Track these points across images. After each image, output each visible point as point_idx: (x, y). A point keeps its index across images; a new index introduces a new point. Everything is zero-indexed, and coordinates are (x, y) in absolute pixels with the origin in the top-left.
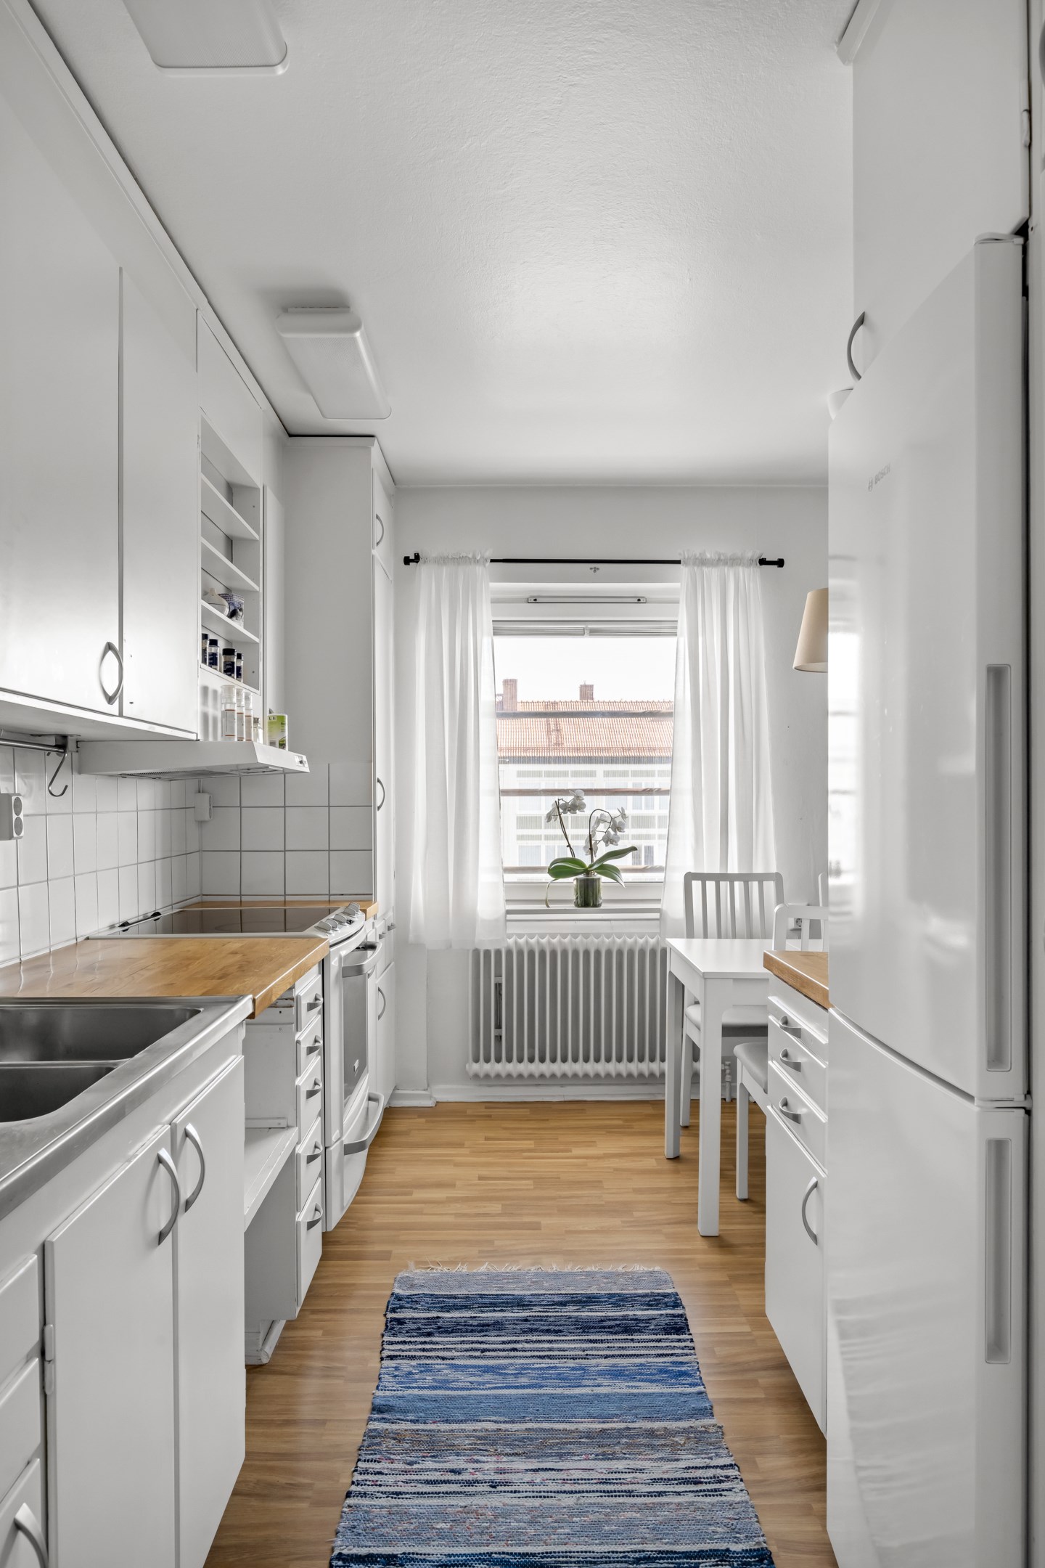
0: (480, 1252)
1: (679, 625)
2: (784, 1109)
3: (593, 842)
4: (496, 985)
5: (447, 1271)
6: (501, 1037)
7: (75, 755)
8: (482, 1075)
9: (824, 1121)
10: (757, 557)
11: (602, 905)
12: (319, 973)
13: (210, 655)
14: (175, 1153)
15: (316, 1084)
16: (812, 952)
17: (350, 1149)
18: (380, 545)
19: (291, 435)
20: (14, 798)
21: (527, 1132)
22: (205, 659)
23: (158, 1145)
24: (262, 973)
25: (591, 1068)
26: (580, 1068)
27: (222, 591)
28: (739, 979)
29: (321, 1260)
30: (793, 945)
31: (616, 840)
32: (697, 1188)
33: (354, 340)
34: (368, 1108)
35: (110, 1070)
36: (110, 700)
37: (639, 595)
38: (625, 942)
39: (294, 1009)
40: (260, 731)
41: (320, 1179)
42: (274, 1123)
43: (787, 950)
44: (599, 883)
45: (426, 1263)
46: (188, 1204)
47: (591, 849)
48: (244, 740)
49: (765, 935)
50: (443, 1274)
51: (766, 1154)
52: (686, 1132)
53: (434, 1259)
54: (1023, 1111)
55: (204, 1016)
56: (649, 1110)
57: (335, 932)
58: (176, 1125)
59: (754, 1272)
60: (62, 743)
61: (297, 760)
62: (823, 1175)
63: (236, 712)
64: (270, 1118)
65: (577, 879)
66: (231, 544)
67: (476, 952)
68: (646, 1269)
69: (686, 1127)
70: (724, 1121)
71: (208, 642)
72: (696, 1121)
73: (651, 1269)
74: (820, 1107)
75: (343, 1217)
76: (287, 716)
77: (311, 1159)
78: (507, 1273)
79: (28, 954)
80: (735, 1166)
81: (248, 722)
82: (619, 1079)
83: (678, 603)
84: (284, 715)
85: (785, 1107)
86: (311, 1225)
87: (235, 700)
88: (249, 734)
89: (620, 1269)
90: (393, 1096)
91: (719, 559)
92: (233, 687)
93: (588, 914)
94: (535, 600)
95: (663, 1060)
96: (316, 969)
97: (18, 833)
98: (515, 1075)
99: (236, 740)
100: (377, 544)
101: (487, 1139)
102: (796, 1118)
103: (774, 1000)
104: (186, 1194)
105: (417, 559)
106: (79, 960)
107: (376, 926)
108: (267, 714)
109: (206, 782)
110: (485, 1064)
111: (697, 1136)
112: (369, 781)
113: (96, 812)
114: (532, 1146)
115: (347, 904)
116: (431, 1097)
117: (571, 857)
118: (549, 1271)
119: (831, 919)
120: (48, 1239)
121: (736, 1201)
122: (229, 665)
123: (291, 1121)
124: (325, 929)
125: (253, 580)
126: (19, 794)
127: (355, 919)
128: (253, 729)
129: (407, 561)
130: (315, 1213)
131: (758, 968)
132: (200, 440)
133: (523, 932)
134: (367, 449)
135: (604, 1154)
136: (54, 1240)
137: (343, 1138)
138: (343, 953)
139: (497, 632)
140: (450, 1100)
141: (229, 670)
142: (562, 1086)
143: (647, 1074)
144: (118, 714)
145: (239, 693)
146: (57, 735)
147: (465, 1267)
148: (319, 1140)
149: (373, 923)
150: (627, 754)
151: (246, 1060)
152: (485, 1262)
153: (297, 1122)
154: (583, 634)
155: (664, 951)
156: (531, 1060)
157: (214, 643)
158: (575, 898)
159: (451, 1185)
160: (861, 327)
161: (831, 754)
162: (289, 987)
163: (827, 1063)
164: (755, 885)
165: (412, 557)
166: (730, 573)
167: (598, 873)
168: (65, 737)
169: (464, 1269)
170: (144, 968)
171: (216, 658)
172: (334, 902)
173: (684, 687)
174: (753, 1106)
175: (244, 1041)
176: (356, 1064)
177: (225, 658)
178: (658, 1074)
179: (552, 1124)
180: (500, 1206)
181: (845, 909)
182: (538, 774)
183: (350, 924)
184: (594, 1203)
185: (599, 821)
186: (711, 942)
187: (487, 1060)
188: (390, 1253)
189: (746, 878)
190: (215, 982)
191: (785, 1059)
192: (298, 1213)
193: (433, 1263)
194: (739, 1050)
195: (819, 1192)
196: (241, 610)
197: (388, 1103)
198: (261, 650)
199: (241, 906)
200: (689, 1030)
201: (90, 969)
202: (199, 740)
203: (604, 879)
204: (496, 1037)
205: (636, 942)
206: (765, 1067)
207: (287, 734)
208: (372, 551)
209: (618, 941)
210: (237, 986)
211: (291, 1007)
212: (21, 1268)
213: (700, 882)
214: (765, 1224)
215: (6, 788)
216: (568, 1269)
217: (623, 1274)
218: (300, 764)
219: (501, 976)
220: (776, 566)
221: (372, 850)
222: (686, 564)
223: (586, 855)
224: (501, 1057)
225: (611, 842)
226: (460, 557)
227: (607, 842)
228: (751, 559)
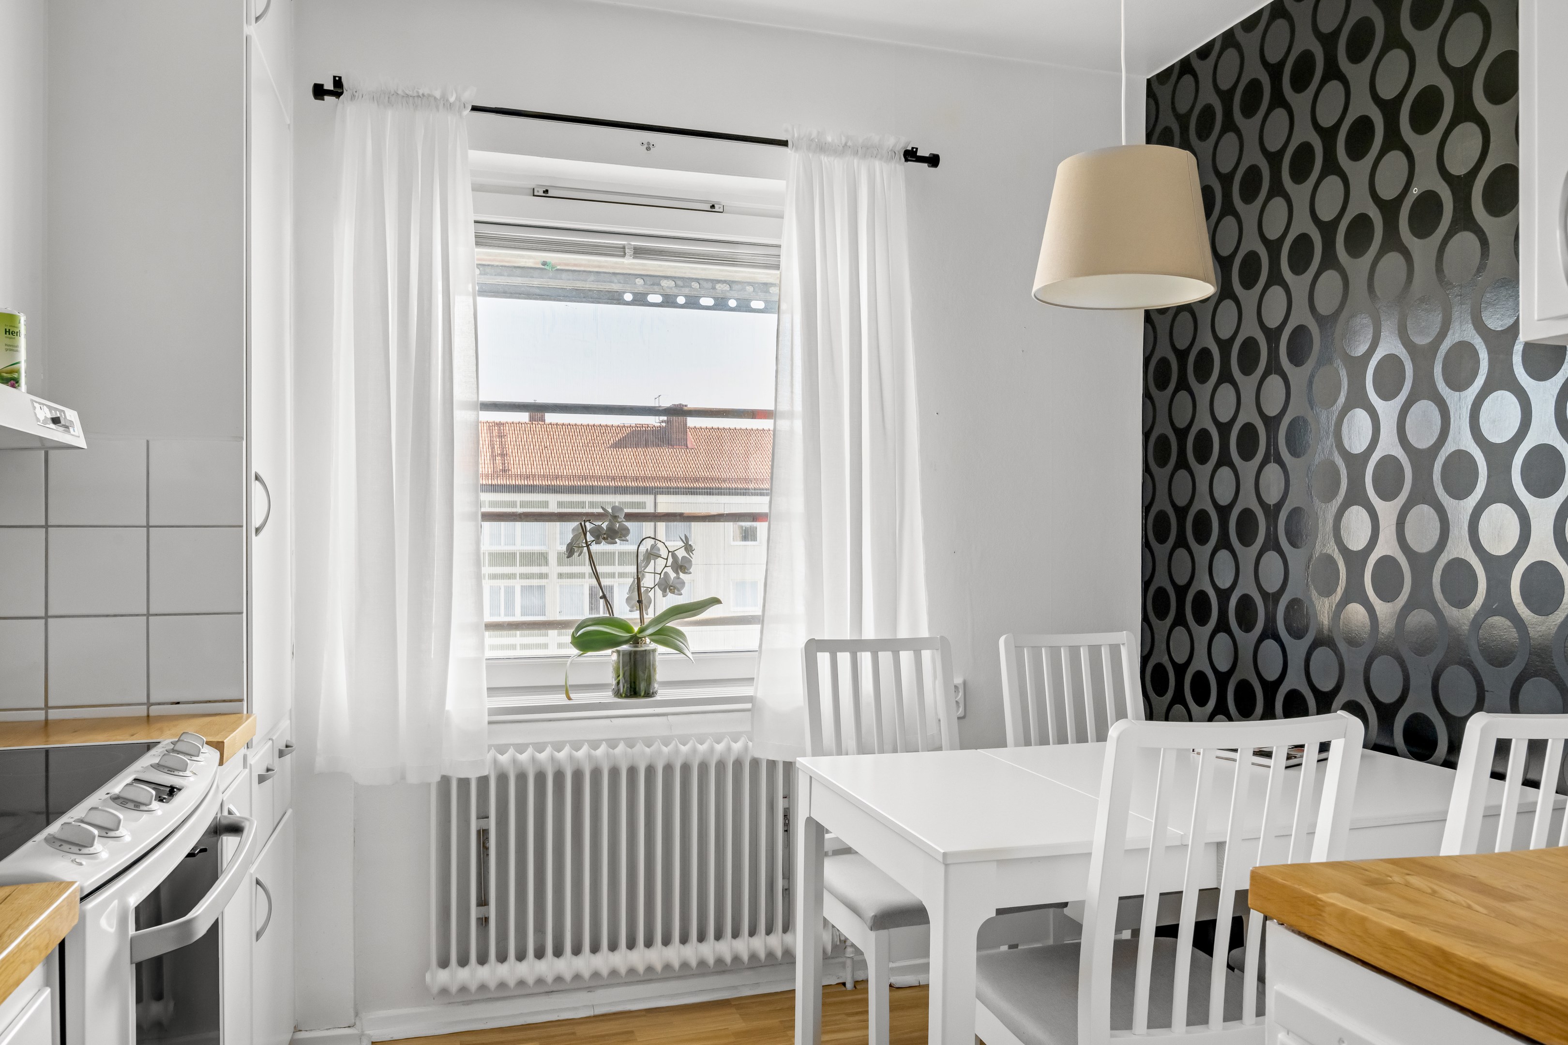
3: (643, 590)
4: (478, 832)
6: (487, 920)
8: (454, 989)
10: (900, 148)
11: (659, 693)
12: (47, 983)
18: (261, 22)
25: (640, 958)
26: (621, 960)
31: (678, 586)
37: (714, 199)
38: (694, 750)
44: (653, 655)
47: (640, 602)
61: (44, 413)
65: (618, 652)
67: (445, 781)
76: (23, 319)
91: (845, 145)
93: (637, 707)
94: (546, 191)
95: (752, 934)
98: (512, 983)
100: (257, 19)
105: (338, 88)
107: (252, 761)
110: (460, 970)
112: (237, 474)
117: (609, 615)
127: (191, 777)
129: (319, 92)
133: (526, 742)
140: (396, 1038)
142: (588, 989)
149: (245, 758)
154: (623, 256)
158: (614, 682)
164: (907, 655)
165: (329, 86)
166: (862, 168)
167: (652, 641)
172: (158, 719)
183: (170, 798)
185: (652, 555)
187: (463, 963)
189: (894, 646)
203: (661, 649)
204: (478, 920)
205: (710, 749)
207: (22, 356)
208: (246, 26)
209: (683, 749)
213: (828, 655)
218: (52, 426)
219: (488, 817)
220: (927, 164)
221: (242, 613)
222: (797, 148)
223: (630, 611)
224: (488, 951)
225: (670, 590)
226: (418, 96)
227: (664, 591)
228: (892, 150)
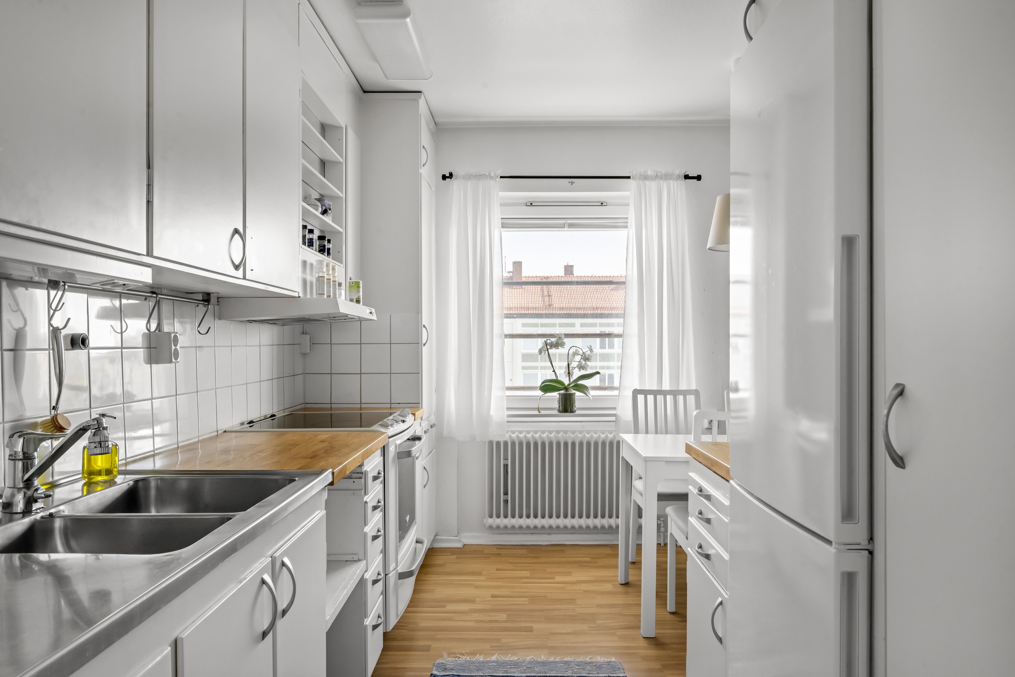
0: (491, 646)
1: (629, 220)
2: (700, 550)
3: (570, 368)
4: (504, 465)
5: (469, 659)
6: (507, 500)
7: (216, 307)
8: (494, 526)
9: (727, 559)
10: (682, 174)
11: (577, 411)
12: (381, 456)
13: (308, 240)
14: (274, 578)
15: (379, 531)
16: (720, 443)
17: (403, 576)
18: (425, 166)
19: (365, 92)
20: (173, 335)
21: (525, 565)
22: (305, 242)
23: (262, 571)
24: (340, 454)
25: (569, 522)
26: (561, 522)
27: (318, 196)
28: (669, 462)
29: (382, 651)
30: (706, 438)
31: (585, 367)
32: (640, 604)
33: (406, 24)
34: (416, 548)
35: (229, 519)
36: (237, 267)
37: (602, 200)
38: (592, 436)
39: (363, 480)
40: (343, 292)
41: (382, 596)
42: (349, 558)
43: (702, 441)
44: (574, 396)
45: (455, 653)
46: (284, 612)
47: (569, 373)
48: (332, 297)
49: (688, 432)
50: (467, 661)
51: (687, 582)
52: (633, 566)
53: (460, 651)
54: (867, 552)
55: (298, 481)
56: (608, 551)
57: (393, 428)
58: (275, 557)
59: (680, 662)
60: (207, 298)
61: (368, 311)
62: (726, 596)
63: (326, 278)
64: (347, 554)
65: (559, 394)
66: (323, 165)
67: (491, 443)
68: (605, 660)
69: (633, 563)
70: (659, 559)
71: (307, 231)
72: (640, 559)
73: (609, 660)
74: (724, 549)
75: (398, 622)
76: (361, 282)
77: (375, 582)
78: (511, 661)
79: (183, 441)
80: (667, 590)
81: (334, 285)
82: (588, 530)
83: (629, 205)
84: (359, 281)
85: (700, 549)
86: (375, 627)
87: (325, 270)
88: (335, 293)
89: (588, 660)
90: (434, 540)
91: (657, 175)
92: (324, 261)
93: (566, 418)
94: (531, 204)
95: (617, 517)
96: (379, 452)
97: (176, 359)
98: (517, 526)
99: (326, 297)
100: (424, 165)
101: (497, 570)
102: (707, 557)
103: (693, 475)
104: (282, 605)
105: (451, 176)
106: (219, 445)
107: (423, 425)
108: (348, 280)
109: (309, 327)
110: (497, 519)
111: (640, 569)
112: (418, 326)
113: (231, 346)
114: (529, 575)
115: (402, 410)
116: (460, 541)
117: (555, 378)
118: (539, 660)
119: (732, 421)
120: (179, 636)
121: (668, 614)
122: (322, 246)
123: (361, 556)
124: (386, 426)
125: (339, 189)
126: (177, 333)
127: (407, 419)
128: (337, 290)
129: (444, 177)
130: (378, 619)
131: (683, 454)
132: (301, 93)
133: (523, 430)
134: (417, 100)
135: (577, 580)
136: (183, 637)
137: (398, 569)
138: (398, 442)
139: (504, 226)
140: (473, 543)
141: (322, 250)
142: (549, 534)
143: (607, 526)
144: (242, 278)
145: (327, 266)
146: (203, 293)
147: (482, 657)
148: (381, 570)
149: (420, 423)
150: (596, 312)
151: (327, 513)
152: (495, 654)
153: (365, 557)
154: (564, 227)
155: (618, 443)
156: (528, 516)
157: (311, 231)
158: (558, 407)
159: (473, 601)
160: (753, 4)
161: (732, 311)
162: (359, 464)
163: (729, 518)
164: (681, 398)
165: (448, 175)
166: (664, 185)
167: (574, 389)
168: (209, 294)
169: (481, 658)
170: (261, 451)
171: (313, 242)
172: (394, 408)
173: (633, 263)
174: (680, 549)
175: (326, 501)
176: (408, 518)
177: (319, 242)
178: (614, 526)
179: (542, 560)
180: (506, 615)
181: (742, 414)
182: (536, 325)
183: (403, 423)
184: (570, 614)
185: (575, 354)
186: (651, 437)
187: (498, 516)
188: (430, 646)
189: (675, 393)
190: (308, 460)
191: (700, 516)
192: (366, 619)
193: (460, 653)
194: (670, 510)
195: (723, 607)
196: (330, 209)
197: (431, 545)
198: (344, 237)
199: (331, 411)
200: (635, 497)
201: (226, 451)
202: (300, 297)
203: (578, 394)
204: (504, 500)
205: (599, 436)
206: (686, 521)
207: (361, 294)
208: (420, 170)
209: (587, 436)
210: (322, 463)
211: (361, 478)
212: (158, 656)
213: (643, 396)
214: (686, 629)
215: (169, 329)
216: (552, 659)
217: (590, 663)
218: (370, 315)
219: (508, 460)
220: (696, 180)
221: (419, 373)
222: (634, 179)
223: (566, 377)
224: (508, 514)
225: (582, 368)
226: (480, 175)
227: (580, 369)
228: (678, 175)
